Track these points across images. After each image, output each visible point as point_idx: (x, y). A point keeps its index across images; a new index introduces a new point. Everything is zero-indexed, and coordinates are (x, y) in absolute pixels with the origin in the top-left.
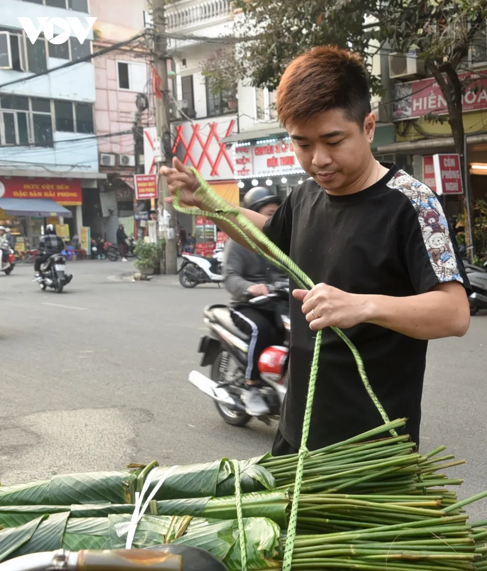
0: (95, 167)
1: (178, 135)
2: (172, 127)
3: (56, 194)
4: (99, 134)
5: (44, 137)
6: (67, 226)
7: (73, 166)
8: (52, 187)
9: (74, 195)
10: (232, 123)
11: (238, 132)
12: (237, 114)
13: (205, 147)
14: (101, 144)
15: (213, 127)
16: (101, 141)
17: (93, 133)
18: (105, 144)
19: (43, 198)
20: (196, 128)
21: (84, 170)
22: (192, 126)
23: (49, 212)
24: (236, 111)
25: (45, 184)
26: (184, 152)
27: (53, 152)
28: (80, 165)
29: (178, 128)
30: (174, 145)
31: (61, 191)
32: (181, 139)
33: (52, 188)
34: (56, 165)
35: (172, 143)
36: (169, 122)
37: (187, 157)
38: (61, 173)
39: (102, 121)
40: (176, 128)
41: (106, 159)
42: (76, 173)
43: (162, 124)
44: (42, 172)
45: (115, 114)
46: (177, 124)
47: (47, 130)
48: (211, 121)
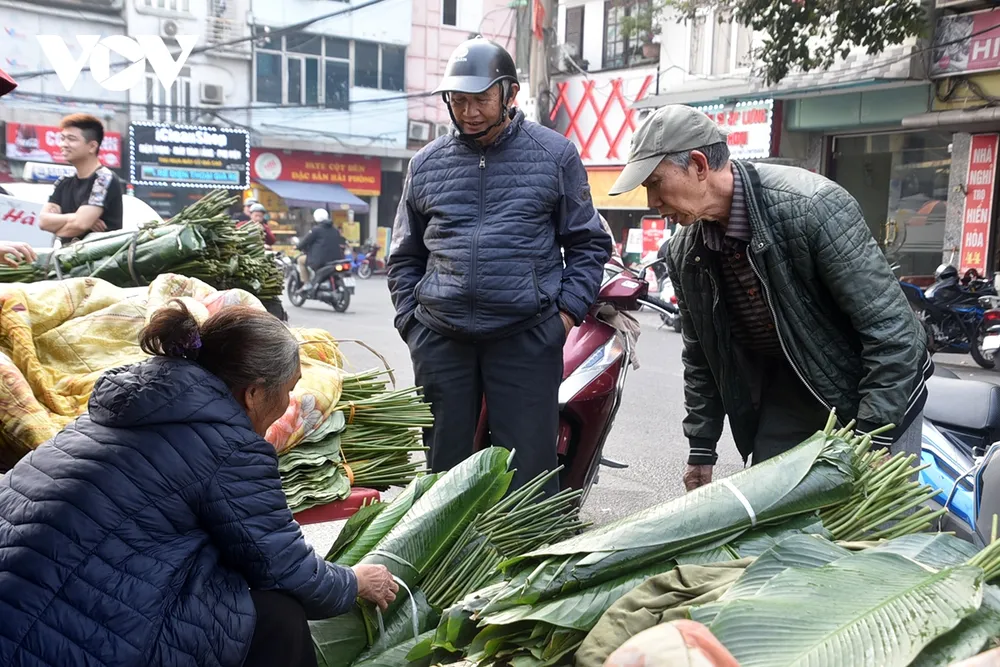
0: (402, 141)
1: (560, 95)
2: (552, 83)
3: (347, 178)
4: (409, 93)
5: (337, 94)
6: (358, 224)
7: (373, 139)
8: (343, 167)
9: (371, 180)
10: (648, 78)
11: (657, 94)
12: (657, 65)
13: (601, 116)
14: (412, 108)
15: (616, 84)
16: (413, 103)
17: (403, 91)
18: (419, 107)
19: (329, 183)
20: (589, 86)
21: (389, 145)
22: (584, 83)
23: (339, 204)
24: (657, 61)
25: (334, 162)
26: (568, 121)
27: (347, 117)
28: (384, 136)
29: (561, 85)
30: (554, 108)
31: (353, 174)
32: (564, 102)
33: (343, 169)
34: (350, 136)
35: (551, 106)
36: (550, 75)
37: (572, 129)
38: (357, 148)
39: (415, 74)
40: (557, 85)
41: (417, 129)
42: (378, 149)
43: (539, 79)
44: (333, 145)
45: (435, 62)
46: (560, 79)
47: (343, 85)
48: (615, 75)
